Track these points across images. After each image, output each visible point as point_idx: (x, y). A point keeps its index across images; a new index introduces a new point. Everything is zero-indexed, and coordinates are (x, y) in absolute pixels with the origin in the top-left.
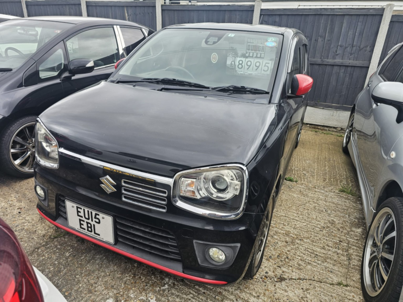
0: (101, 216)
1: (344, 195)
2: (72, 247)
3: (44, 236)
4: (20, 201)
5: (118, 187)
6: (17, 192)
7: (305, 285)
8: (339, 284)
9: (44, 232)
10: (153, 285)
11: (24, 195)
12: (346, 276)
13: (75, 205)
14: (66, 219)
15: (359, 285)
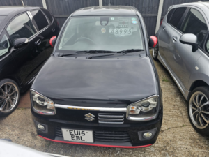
0: (85, 132)
1: (165, 82)
2: (62, 148)
3: (42, 146)
4: (13, 130)
5: (96, 117)
6: (8, 126)
7: (172, 131)
8: (183, 126)
9: (40, 144)
10: (112, 154)
11: (13, 126)
12: (184, 121)
13: (68, 130)
14: (62, 137)
15: (190, 124)
